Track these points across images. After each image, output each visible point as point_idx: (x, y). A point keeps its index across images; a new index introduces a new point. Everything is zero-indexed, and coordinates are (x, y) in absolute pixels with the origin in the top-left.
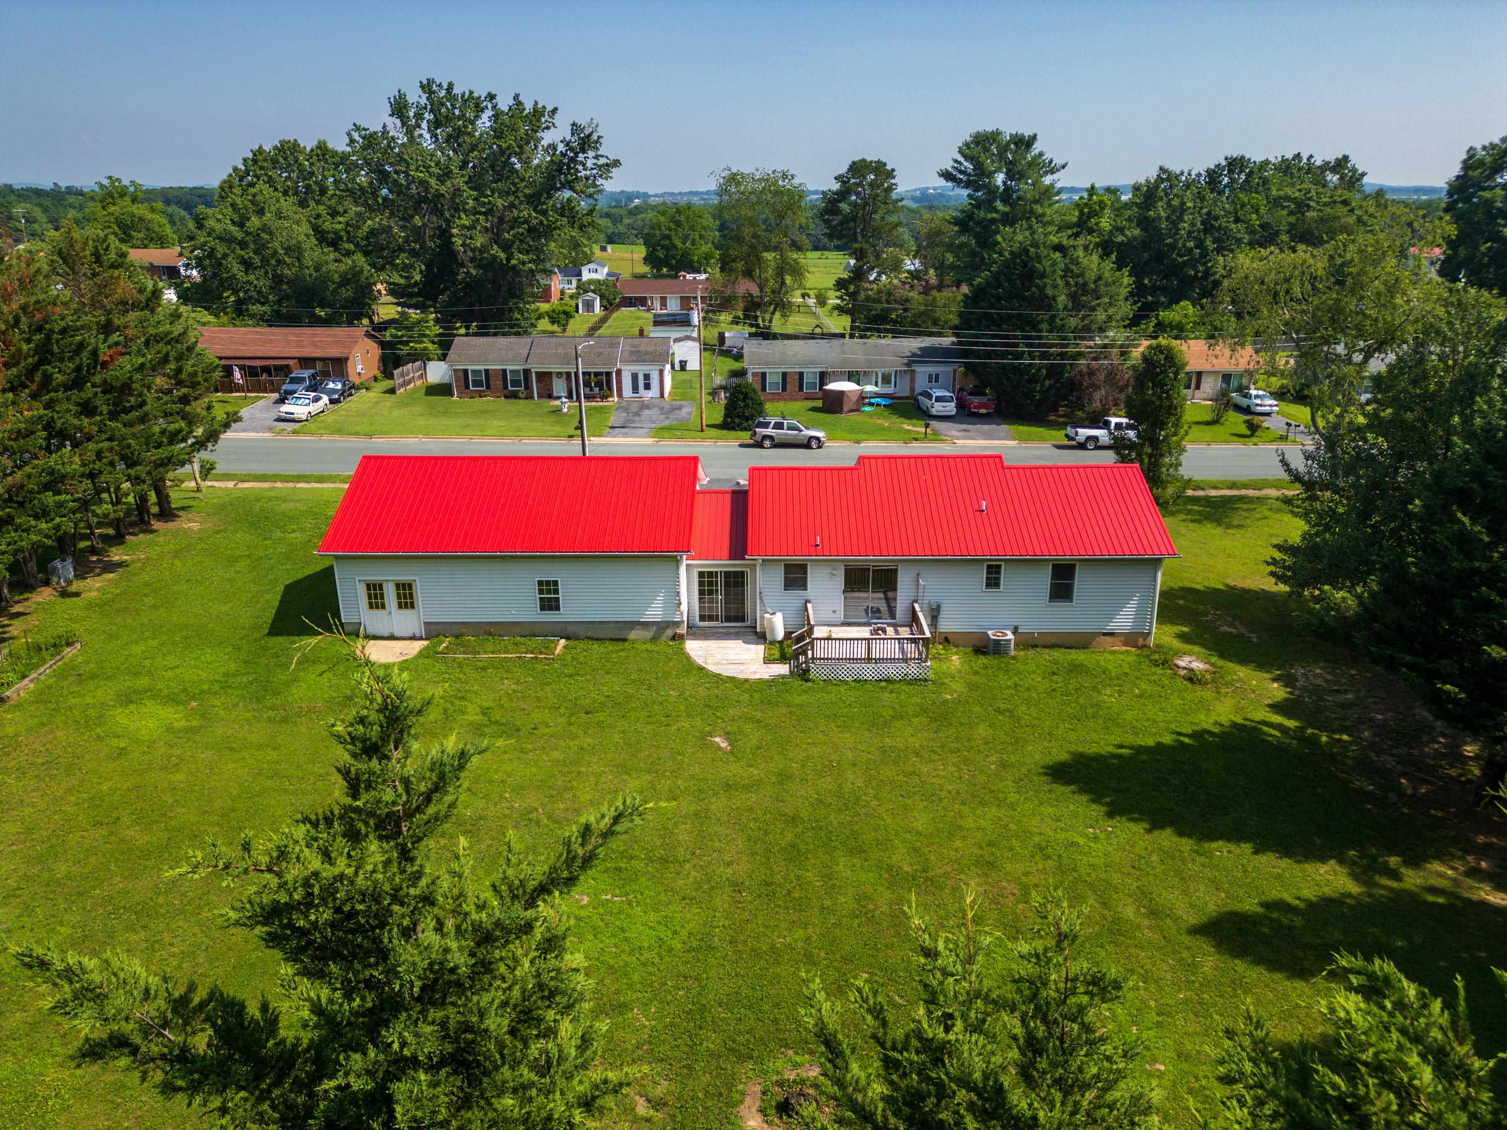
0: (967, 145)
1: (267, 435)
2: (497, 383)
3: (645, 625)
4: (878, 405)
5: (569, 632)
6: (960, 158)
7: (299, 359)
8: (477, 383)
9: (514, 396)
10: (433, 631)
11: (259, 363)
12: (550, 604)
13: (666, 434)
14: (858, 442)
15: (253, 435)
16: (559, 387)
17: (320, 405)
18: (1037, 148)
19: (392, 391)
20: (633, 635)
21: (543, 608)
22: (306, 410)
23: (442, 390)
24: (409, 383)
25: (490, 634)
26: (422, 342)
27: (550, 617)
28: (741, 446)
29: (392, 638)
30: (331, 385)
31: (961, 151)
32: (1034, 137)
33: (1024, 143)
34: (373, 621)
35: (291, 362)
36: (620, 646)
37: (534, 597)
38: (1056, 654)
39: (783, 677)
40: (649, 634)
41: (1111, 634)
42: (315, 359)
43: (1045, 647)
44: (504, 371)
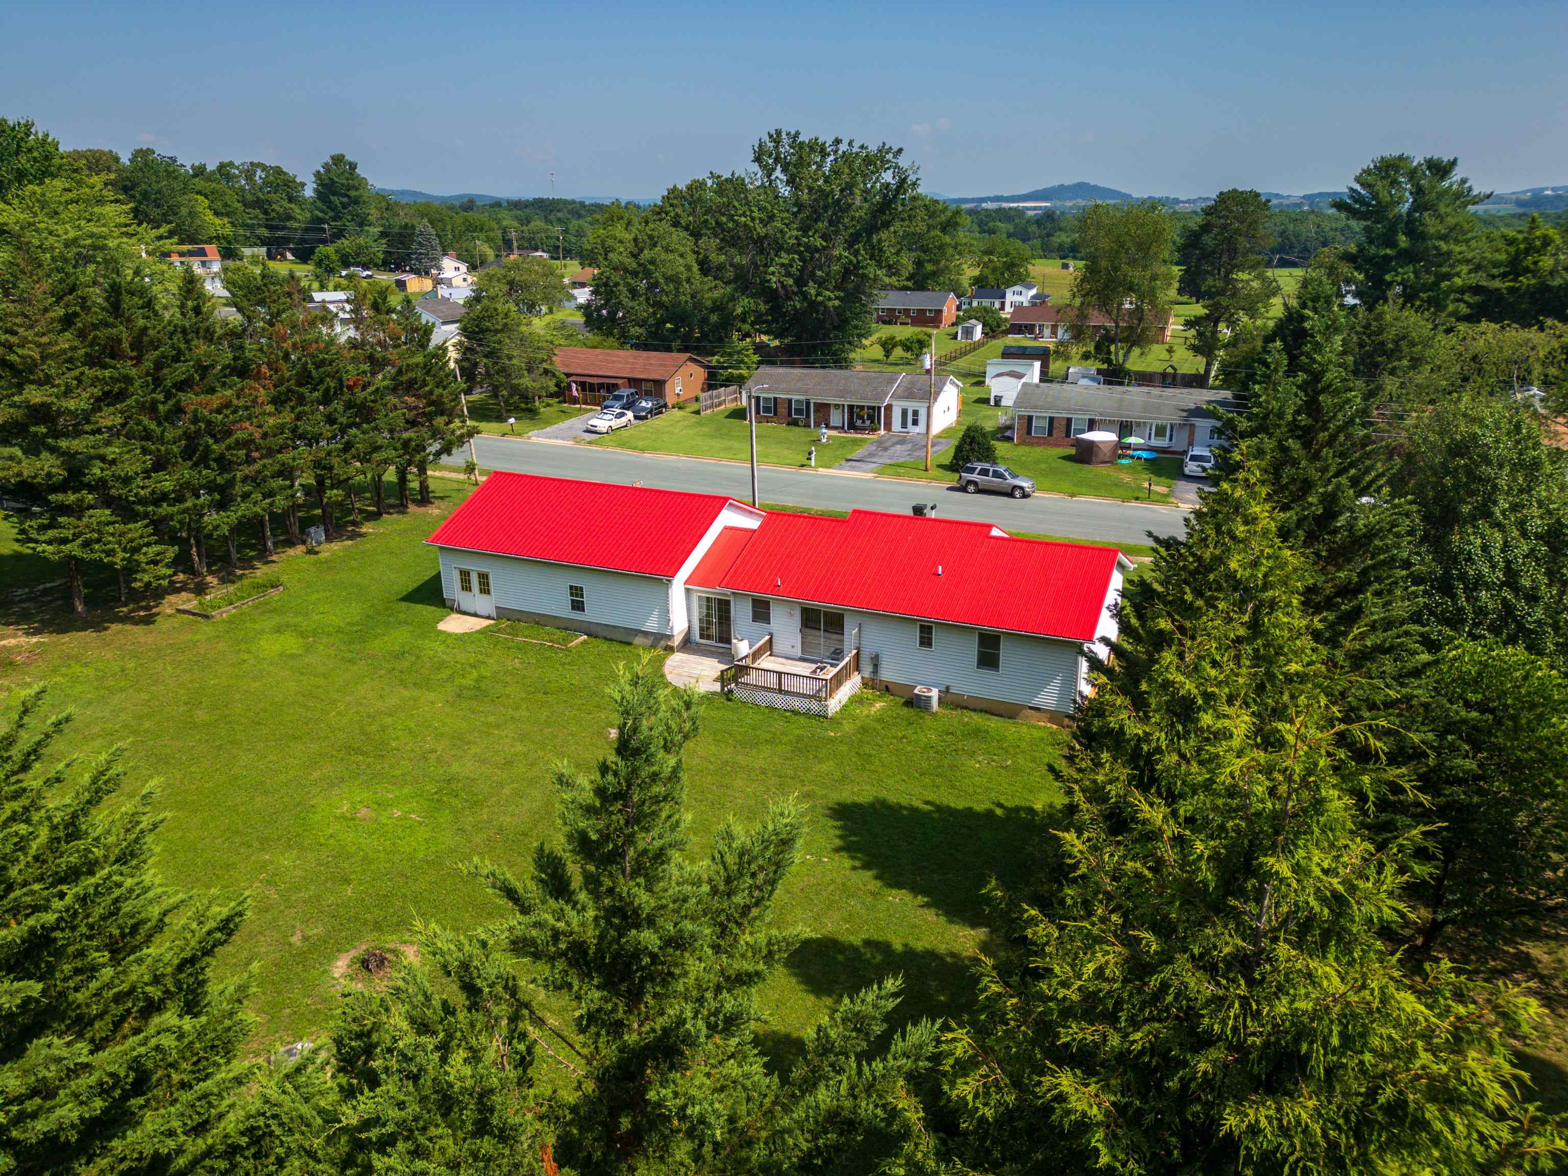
0: (1367, 172)
1: (569, 443)
2: (783, 410)
3: (646, 634)
4: (1139, 458)
5: (593, 631)
6: (1357, 187)
7: (629, 379)
8: (767, 410)
9: (794, 423)
10: (502, 614)
11: (595, 381)
12: (578, 606)
13: (891, 471)
14: (1072, 495)
15: (560, 442)
16: (836, 418)
17: (624, 420)
18: (1457, 175)
19: (697, 412)
20: (638, 640)
21: (573, 608)
22: (608, 424)
23: (739, 414)
24: (720, 404)
25: (537, 623)
26: (738, 368)
27: (577, 616)
28: (949, 489)
29: (475, 615)
30: (644, 404)
31: (1357, 180)
32: (1454, 163)
33: (1440, 169)
34: (466, 600)
35: (620, 382)
36: (627, 649)
37: (566, 599)
38: (977, 719)
39: (714, 693)
40: (648, 641)
41: (1038, 709)
42: (642, 380)
43: (974, 710)
44: (790, 401)
